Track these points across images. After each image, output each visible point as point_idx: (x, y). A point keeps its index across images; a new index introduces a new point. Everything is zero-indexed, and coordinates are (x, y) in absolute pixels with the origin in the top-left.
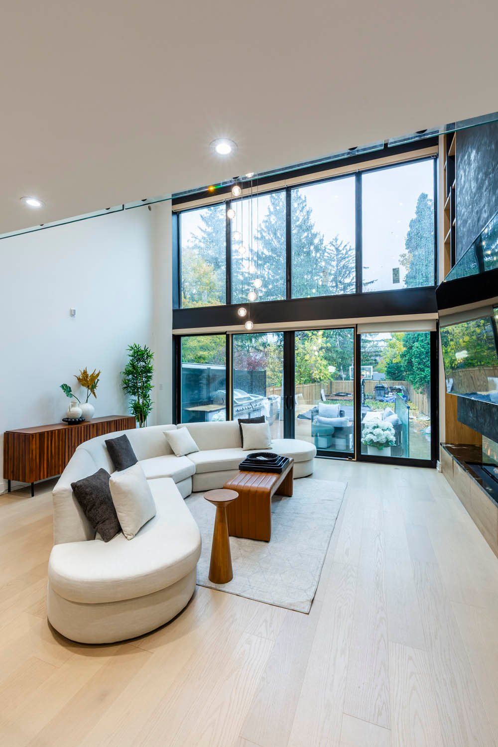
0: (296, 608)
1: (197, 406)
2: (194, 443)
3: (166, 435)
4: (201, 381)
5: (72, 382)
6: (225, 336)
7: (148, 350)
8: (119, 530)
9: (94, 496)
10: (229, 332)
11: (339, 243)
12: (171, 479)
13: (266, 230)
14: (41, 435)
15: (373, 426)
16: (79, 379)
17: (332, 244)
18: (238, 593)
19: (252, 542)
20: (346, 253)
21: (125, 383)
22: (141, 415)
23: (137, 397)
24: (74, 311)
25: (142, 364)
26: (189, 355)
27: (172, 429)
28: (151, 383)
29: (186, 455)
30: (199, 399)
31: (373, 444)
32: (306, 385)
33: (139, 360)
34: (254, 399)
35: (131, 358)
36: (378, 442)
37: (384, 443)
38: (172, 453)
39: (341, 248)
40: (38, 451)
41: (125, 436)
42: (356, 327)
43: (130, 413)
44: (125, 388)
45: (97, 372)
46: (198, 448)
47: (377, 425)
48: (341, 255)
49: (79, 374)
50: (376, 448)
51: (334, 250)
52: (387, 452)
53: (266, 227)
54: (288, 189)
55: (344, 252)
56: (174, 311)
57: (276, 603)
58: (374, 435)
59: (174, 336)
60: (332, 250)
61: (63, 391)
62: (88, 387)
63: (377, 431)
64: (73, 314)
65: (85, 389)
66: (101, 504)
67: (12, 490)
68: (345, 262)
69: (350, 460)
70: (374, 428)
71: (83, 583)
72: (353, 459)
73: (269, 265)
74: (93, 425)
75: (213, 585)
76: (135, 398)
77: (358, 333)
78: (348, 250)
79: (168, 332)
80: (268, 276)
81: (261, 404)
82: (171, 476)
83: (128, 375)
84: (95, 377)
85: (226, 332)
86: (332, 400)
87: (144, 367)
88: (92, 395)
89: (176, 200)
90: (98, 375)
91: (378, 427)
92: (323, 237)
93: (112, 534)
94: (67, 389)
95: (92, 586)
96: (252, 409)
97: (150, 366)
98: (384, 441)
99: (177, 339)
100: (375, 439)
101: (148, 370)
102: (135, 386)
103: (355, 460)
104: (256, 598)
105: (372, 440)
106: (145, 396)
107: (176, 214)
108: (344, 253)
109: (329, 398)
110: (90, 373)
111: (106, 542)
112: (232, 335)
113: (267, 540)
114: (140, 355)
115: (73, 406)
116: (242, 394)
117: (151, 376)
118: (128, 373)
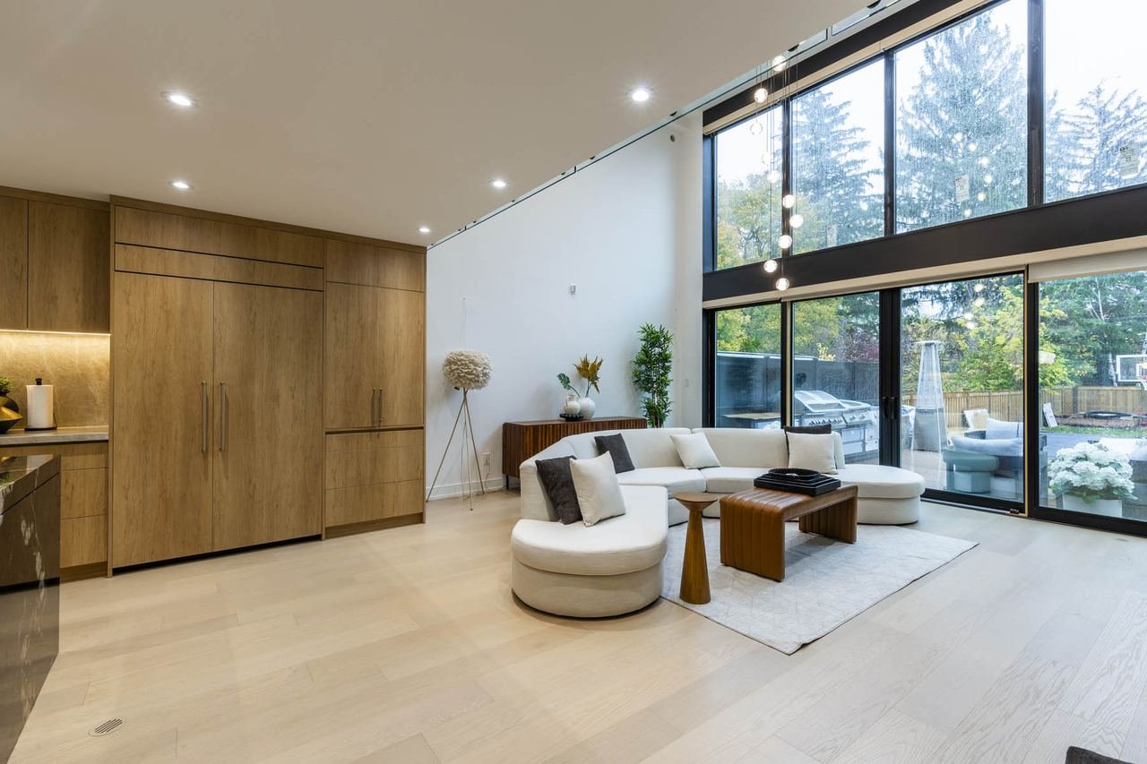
0: (774, 646)
1: (746, 413)
2: (714, 455)
3: (674, 439)
4: (752, 377)
5: (571, 372)
6: (780, 305)
7: (665, 331)
8: (580, 518)
9: (556, 476)
10: (785, 298)
11: (1105, 97)
12: (665, 489)
13: (914, 112)
14: (535, 428)
15: (1076, 455)
16: (579, 369)
17: (1085, 104)
18: (706, 615)
19: (755, 577)
20: (1128, 115)
21: (636, 376)
22: (656, 419)
23: (651, 394)
24: (575, 287)
25: (657, 350)
26: (766, 343)
27: (683, 433)
28: (670, 376)
29: (699, 469)
30: (749, 402)
31: (1073, 490)
32: (996, 394)
33: (653, 345)
34: (847, 407)
35: (644, 343)
36: (1083, 488)
37: (1100, 491)
38: (681, 464)
39: (1110, 108)
40: (532, 445)
41: (620, 434)
42: (1025, 270)
43: (642, 414)
44: (637, 381)
45: (598, 361)
46: (718, 462)
47: (1085, 455)
48: (1113, 122)
49: (579, 363)
50: (1081, 499)
51: (1092, 115)
52: (1115, 510)
53: (915, 107)
54: (888, 54)
55: (1122, 113)
56: (705, 276)
57: (751, 635)
58: (1075, 473)
59: (704, 310)
60: (1088, 117)
61: (560, 381)
62: (589, 378)
63: (1082, 465)
64: (573, 291)
65: (586, 380)
66: (563, 486)
67: (510, 487)
68: (1122, 134)
69: (1013, 514)
70: (1079, 459)
71: (534, 548)
72: (1020, 514)
73: (922, 174)
74: (592, 423)
75: (682, 602)
76: (648, 395)
77: (1029, 282)
78: (1132, 107)
79: (697, 305)
80: (919, 195)
81: (864, 417)
82: (666, 486)
83: (640, 366)
84: (596, 367)
85: (781, 299)
86: (1075, 425)
87: (660, 354)
88: (593, 387)
89: (711, 115)
90: (600, 364)
91: (1086, 459)
92: (1055, 95)
93: (572, 519)
94: (564, 379)
95: (541, 551)
96: (843, 423)
97: (668, 352)
98: (1100, 486)
99: (709, 316)
100: (1076, 480)
101: (665, 359)
102: (649, 380)
103: (1026, 515)
104: (728, 625)
105: (1068, 483)
106: (662, 394)
107: (710, 138)
108: (1121, 116)
109: (1066, 421)
110: (591, 361)
111: (565, 524)
112: (792, 302)
113: (778, 578)
114: (654, 339)
115: (570, 399)
116: (823, 398)
117: (669, 366)
118: (640, 362)
